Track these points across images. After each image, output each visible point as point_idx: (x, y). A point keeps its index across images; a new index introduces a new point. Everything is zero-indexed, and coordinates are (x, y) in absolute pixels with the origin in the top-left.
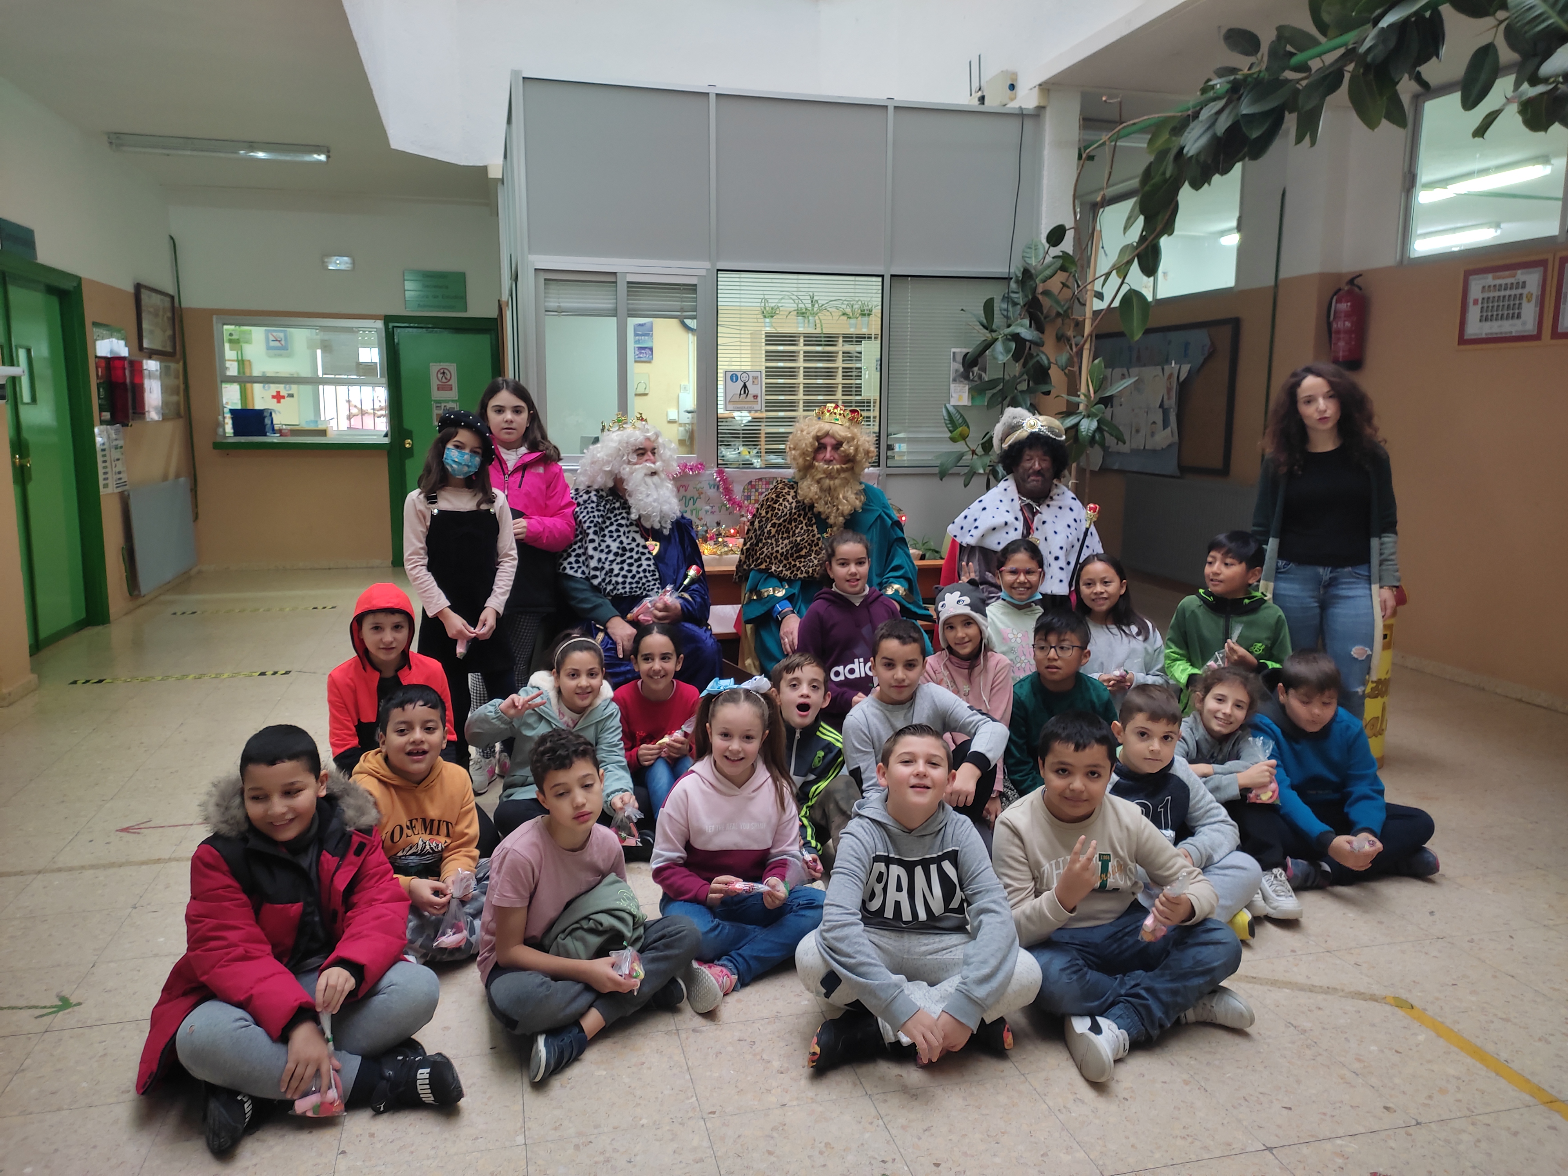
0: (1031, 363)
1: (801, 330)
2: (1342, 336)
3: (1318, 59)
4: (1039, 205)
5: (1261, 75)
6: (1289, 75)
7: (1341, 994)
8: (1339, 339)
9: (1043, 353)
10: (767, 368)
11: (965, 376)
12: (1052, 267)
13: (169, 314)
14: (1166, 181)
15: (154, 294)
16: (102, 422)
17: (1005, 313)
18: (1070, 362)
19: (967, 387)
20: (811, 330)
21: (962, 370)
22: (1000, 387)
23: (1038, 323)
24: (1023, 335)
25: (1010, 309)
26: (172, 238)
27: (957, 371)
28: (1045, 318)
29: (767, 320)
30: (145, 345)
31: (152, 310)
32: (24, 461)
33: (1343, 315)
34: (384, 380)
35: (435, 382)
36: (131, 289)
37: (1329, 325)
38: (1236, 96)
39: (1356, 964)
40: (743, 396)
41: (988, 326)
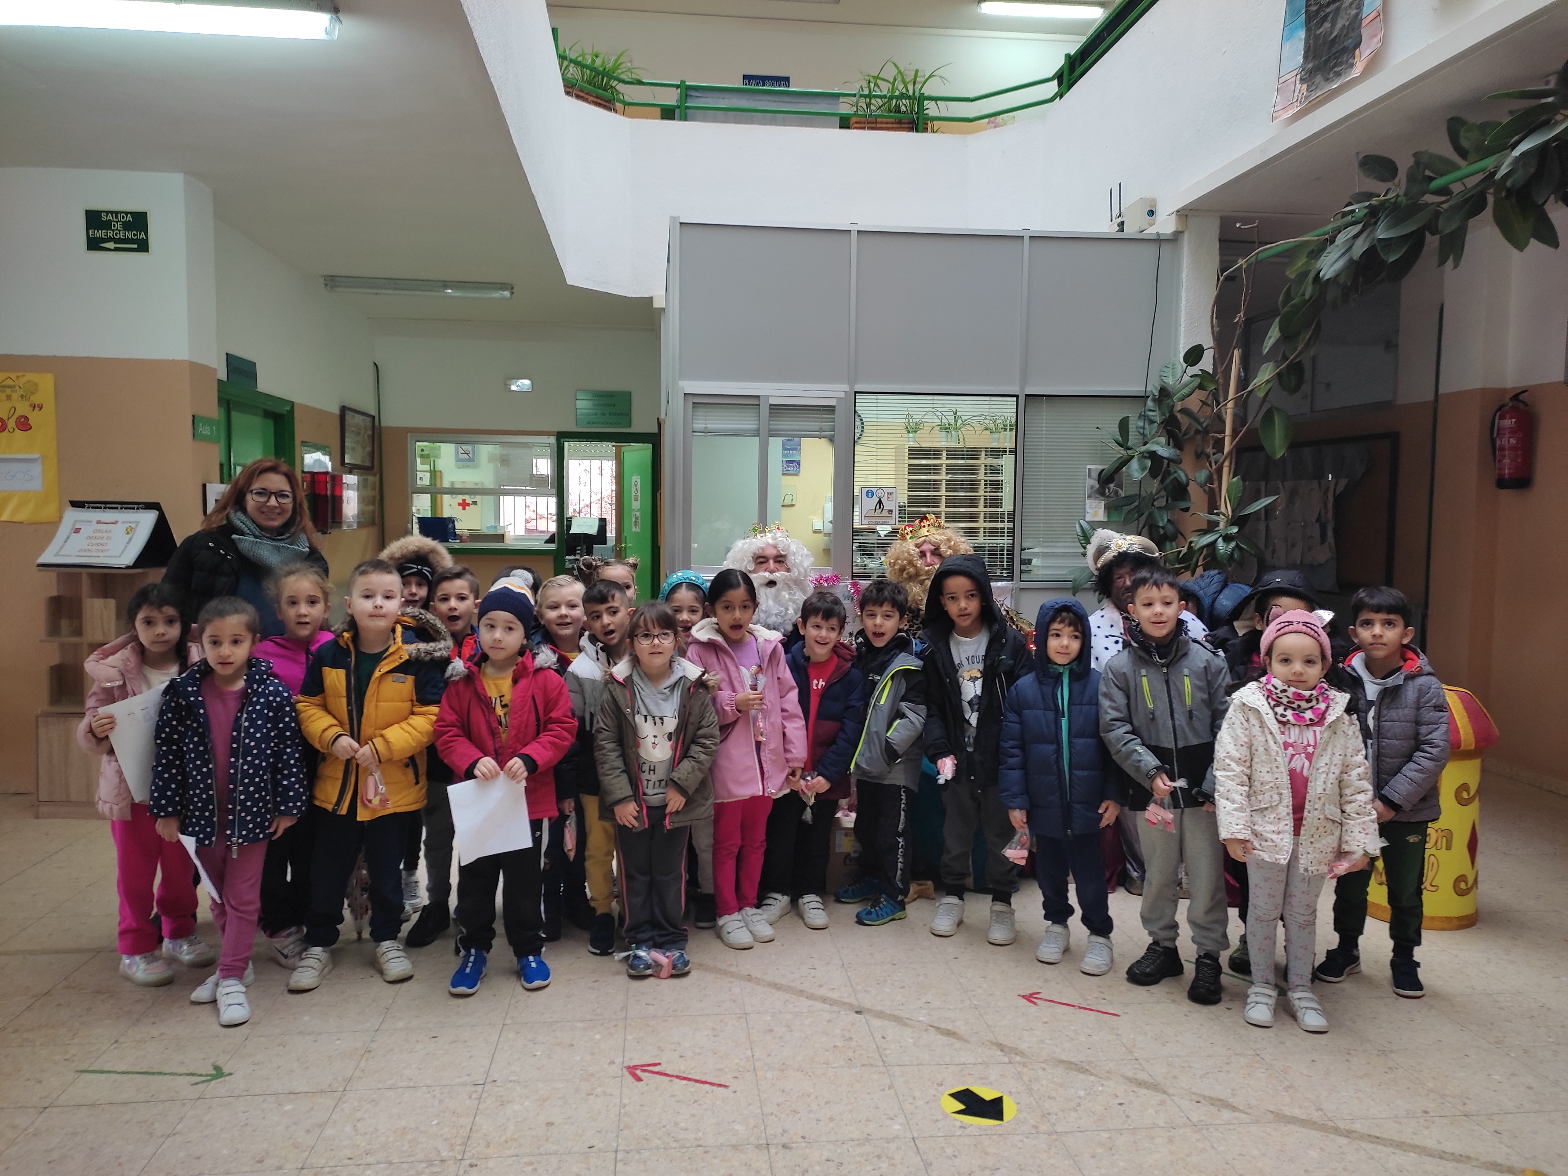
0: (1168, 481)
1: (944, 444)
2: (1507, 453)
3: (1459, 183)
4: (1177, 325)
5: (1399, 199)
6: (1429, 198)
7: (1475, 1163)
8: (1504, 456)
9: (1181, 469)
10: (909, 480)
11: (1101, 492)
12: (1190, 386)
13: (370, 433)
14: (1305, 302)
15: (357, 415)
17: (1142, 431)
18: (1210, 479)
19: (1103, 503)
20: (953, 444)
21: (1097, 486)
22: (1136, 504)
23: (1176, 441)
24: (1159, 453)
25: (1147, 426)
26: (375, 364)
27: (1092, 487)
28: (1184, 435)
29: (911, 435)
30: (346, 461)
31: (354, 429)
33: (1507, 431)
34: (554, 491)
36: (337, 411)
37: (1493, 442)
38: (1373, 220)
39: (1495, 1131)
40: (878, 511)
41: (1123, 444)
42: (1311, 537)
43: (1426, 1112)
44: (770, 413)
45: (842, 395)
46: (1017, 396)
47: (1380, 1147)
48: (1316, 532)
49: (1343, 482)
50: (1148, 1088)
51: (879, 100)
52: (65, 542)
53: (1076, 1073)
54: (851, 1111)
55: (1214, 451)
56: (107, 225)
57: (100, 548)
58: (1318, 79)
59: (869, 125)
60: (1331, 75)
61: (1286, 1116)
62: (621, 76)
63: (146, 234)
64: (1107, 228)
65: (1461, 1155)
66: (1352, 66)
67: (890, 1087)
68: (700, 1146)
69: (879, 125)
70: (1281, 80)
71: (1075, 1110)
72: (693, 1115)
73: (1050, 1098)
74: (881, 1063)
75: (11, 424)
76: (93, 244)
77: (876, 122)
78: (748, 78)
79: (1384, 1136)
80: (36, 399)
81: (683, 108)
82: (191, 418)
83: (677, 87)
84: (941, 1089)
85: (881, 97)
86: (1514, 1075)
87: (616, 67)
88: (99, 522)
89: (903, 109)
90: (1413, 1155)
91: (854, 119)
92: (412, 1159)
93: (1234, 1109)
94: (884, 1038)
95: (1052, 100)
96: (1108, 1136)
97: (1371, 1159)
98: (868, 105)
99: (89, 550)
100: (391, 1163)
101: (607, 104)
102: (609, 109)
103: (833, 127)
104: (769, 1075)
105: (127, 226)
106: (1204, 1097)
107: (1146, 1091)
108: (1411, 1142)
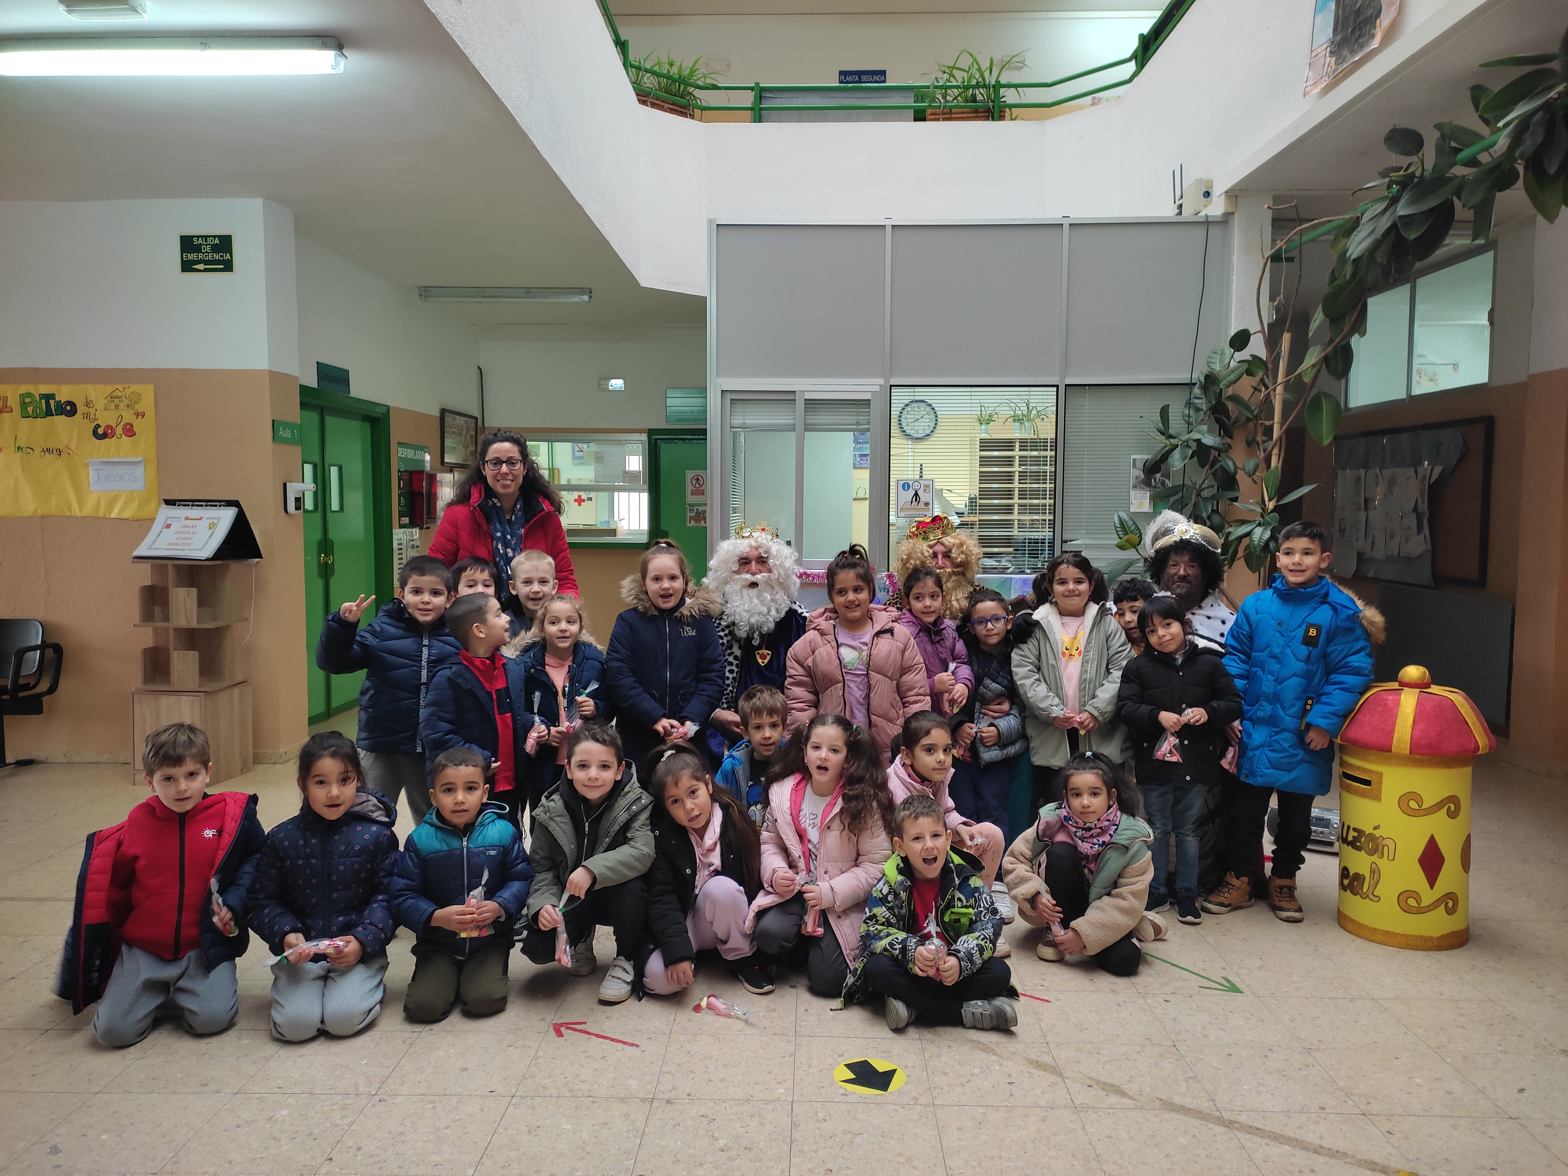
0: (1217, 469)
1: (1017, 435)
3: (1486, 153)
4: (1226, 310)
5: (1425, 172)
6: (1457, 170)
9: (1229, 458)
10: (980, 472)
11: (1147, 482)
12: (1238, 372)
13: (473, 433)
14: (1350, 281)
15: (458, 417)
16: (402, 526)
17: (1186, 419)
18: (1258, 467)
19: (1148, 493)
20: (1027, 436)
21: (1143, 476)
22: (1180, 494)
23: (1225, 429)
24: (1204, 441)
25: (1192, 413)
26: (479, 368)
27: (1137, 478)
28: (1233, 423)
29: (983, 427)
30: (446, 460)
31: (455, 430)
32: (327, 559)
34: (646, 487)
35: (689, 488)
36: (437, 414)
39: (1389, 1132)
40: (915, 503)
41: (1164, 432)
42: (1408, 528)
43: (1322, 1108)
44: (805, 408)
45: (877, 389)
46: (1057, 386)
47: (1255, 1138)
48: (1412, 521)
49: (1438, 470)
50: (1045, 1070)
51: (955, 90)
52: (158, 536)
53: (980, 1052)
54: (744, 1074)
55: (1265, 438)
56: (197, 249)
57: (185, 542)
58: (1345, 52)
59: (945, 116)
60: (1356, 47)
61: (1173, 1104)
62: (700, 83)
63: (231, 256)
64: (1168, 211)
65: (1338, 1152)
66: (1373, 36)
67: (791, 1055)
68: (591, 1096)
69: (953, 116)
70: (1314, 54)
71: (963, 1085)
72: (596, 1069)
73: (945, 1073)
74: (792, 1033)
75: (119, 430)
76: (187, 266)
77: (951, 113)
78: (844, 75)
79: (1267, 1128)
80: (139, 408)
81: (757, 110)
82: (271, 423)
83: (752, 89)
84: (839, 1059)
85: (957, 87)
86: (1439, 1079)
87: (692, 72)
88: (187, 518)
89: (980, 97)
90: (1287, 1147)
91: (929, 111)
92: (333, 1092)
93: (1123, 1094)
94: (806, 1010)
95: (1130, 80)
96: (983, 1111)
97: (1240, 1148)
98: (944, 97)
99: (177, 544)
100: (312, 1094)
101: (683, 110)
102: (684, 115)
103: (907, 120)
104: (681, 1038)
105: (215, 249)
106: (1098, 1082)
107: (1041, 1073)
108: (1292, 1135)
